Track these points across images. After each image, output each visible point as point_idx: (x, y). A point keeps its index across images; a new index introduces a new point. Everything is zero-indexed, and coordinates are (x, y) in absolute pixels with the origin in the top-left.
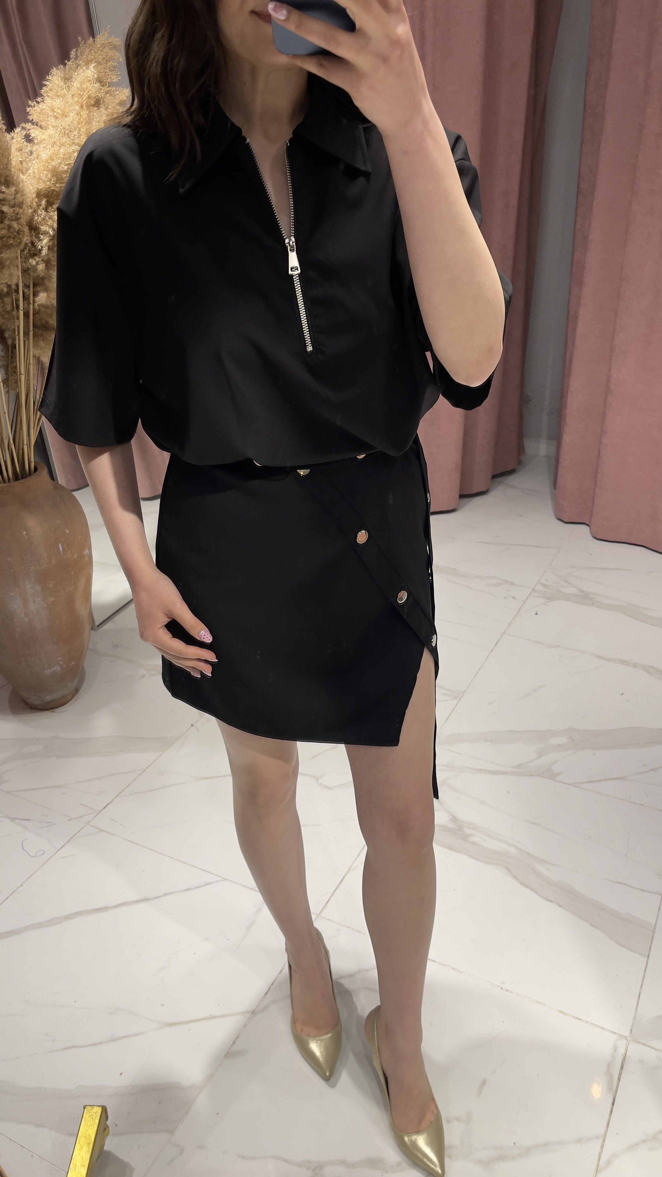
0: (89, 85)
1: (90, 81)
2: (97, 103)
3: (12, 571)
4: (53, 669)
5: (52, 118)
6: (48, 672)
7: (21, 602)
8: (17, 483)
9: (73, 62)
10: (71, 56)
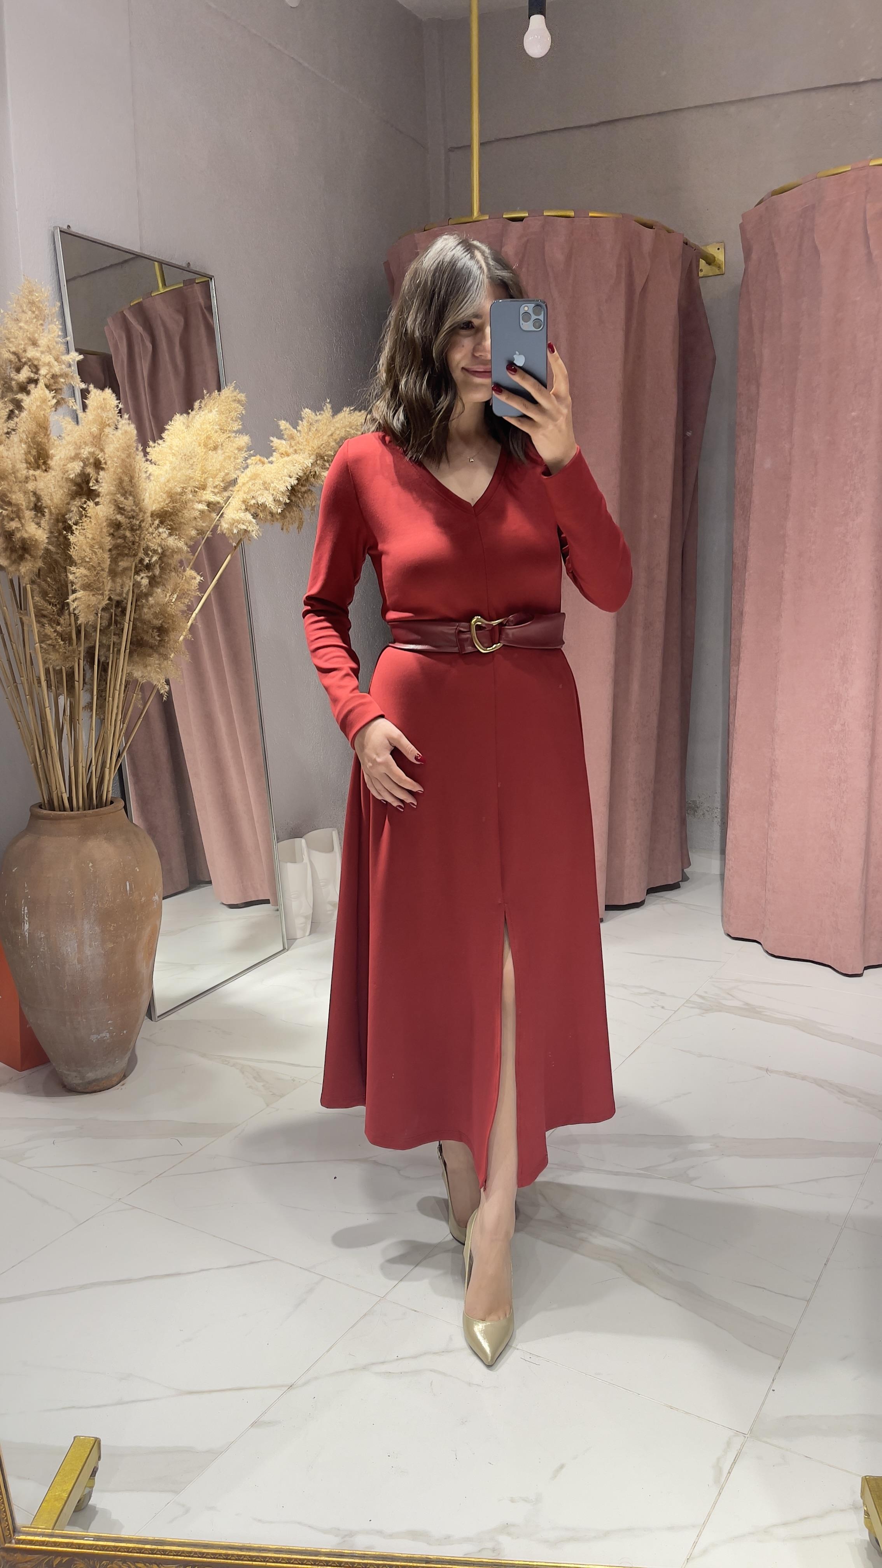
0: (209, 427)
1: (210, 423)
2: (215, 448)
3: (71, 906)
4: (101, 1035)
5: (171, 455)
6: (94, 1038)
7: (76, 945)
8: (91, 811)
9: (196, 412)
10: (195, 407)
